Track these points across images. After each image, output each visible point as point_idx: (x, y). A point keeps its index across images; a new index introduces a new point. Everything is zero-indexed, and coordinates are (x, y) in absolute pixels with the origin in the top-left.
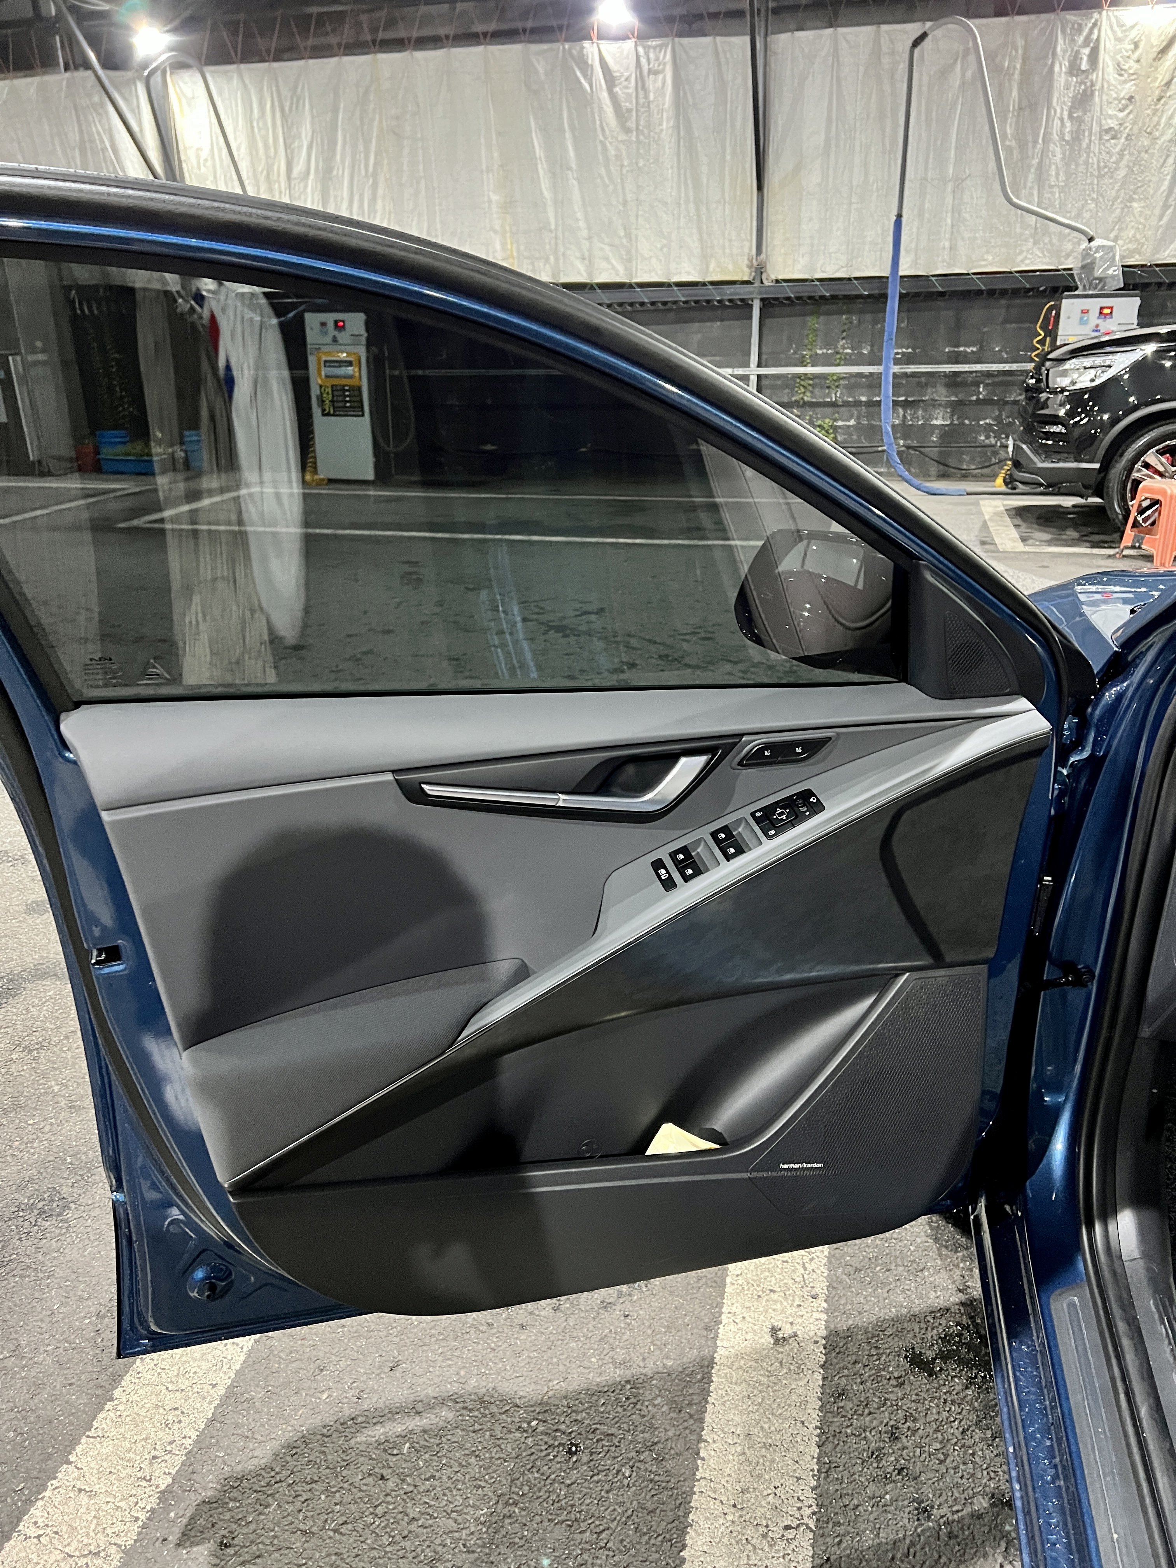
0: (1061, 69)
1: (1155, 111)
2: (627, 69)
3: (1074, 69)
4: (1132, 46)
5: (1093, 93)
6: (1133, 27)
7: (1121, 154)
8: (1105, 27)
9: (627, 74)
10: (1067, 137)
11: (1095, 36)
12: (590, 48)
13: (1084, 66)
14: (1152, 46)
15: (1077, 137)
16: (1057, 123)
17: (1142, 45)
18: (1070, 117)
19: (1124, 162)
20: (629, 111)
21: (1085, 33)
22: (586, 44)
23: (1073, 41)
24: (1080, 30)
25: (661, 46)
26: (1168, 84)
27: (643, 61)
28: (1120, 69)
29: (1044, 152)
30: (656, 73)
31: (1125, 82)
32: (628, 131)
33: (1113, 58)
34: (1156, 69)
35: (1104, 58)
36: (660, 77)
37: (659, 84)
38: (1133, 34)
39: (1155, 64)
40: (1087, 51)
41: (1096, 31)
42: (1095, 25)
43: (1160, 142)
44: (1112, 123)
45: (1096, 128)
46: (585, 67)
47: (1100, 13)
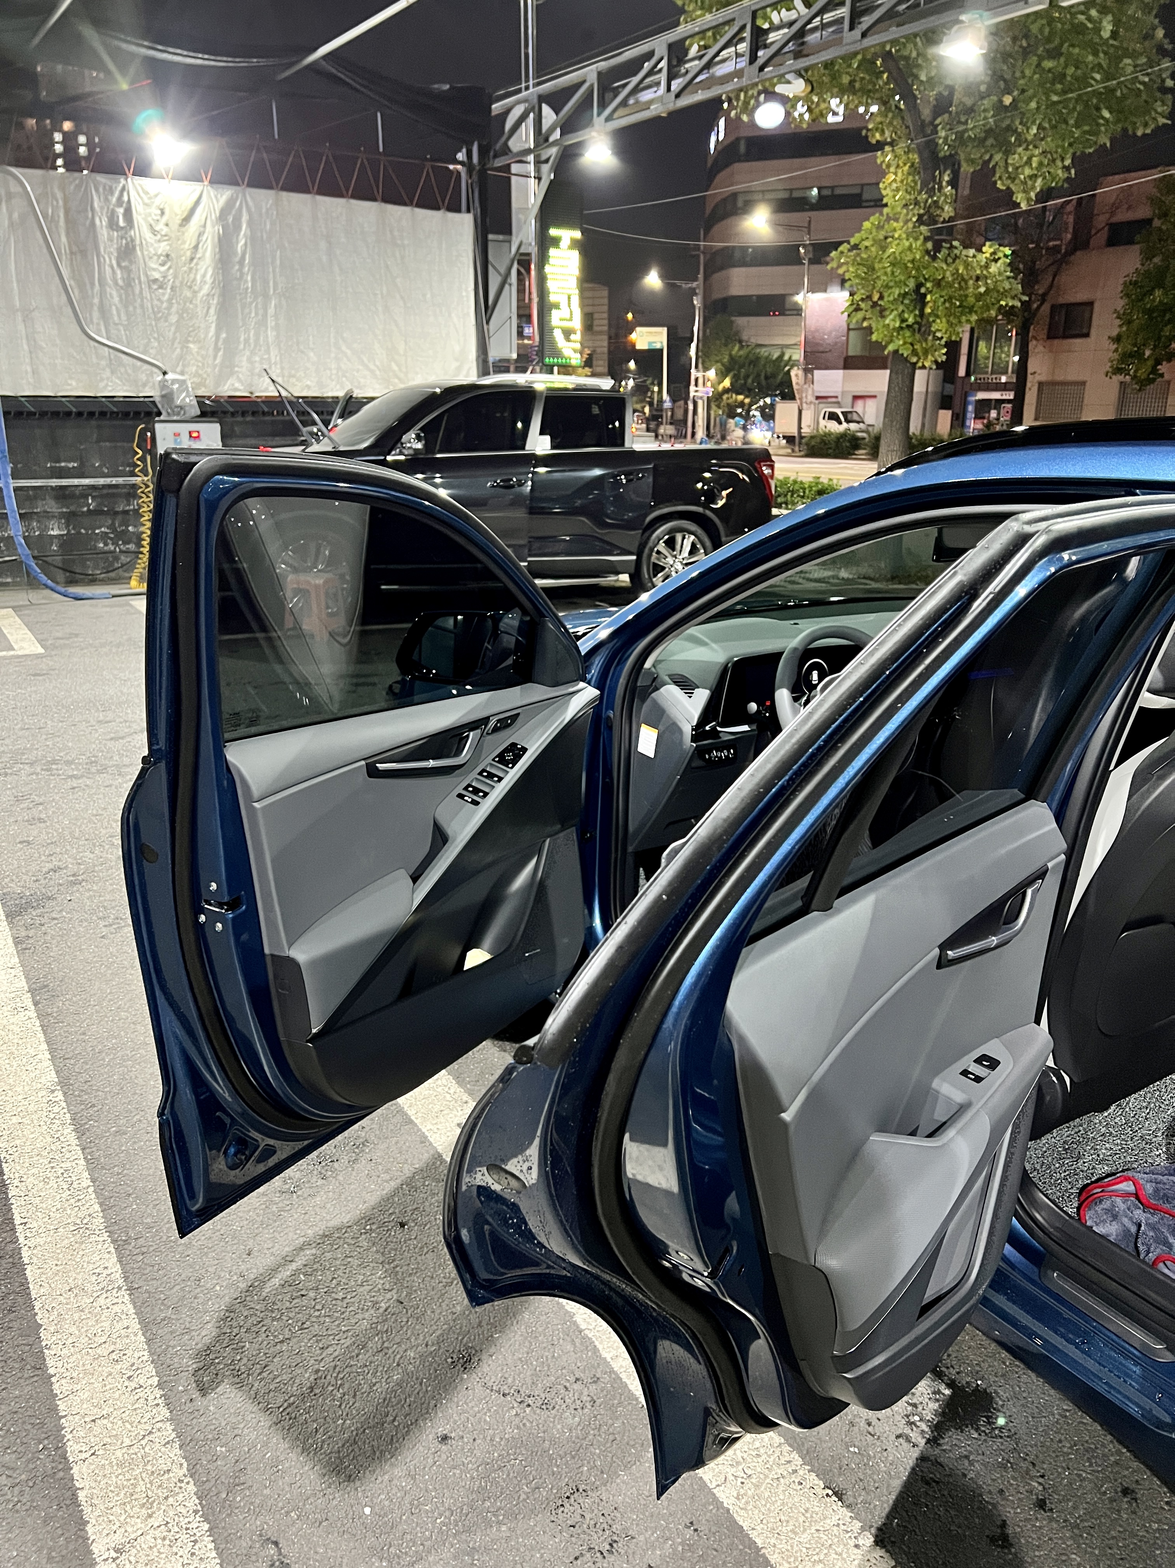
0: (101, 222)
1: (191, 269)
3: (112, 224)
4: (159, 212)
5: (134, 248)
6: (156, 196)
7: (170, 300)
8: (133, 193)
10: (120, 282)
11: (125, 198)
13: (122, 223)
14: (176, 215)
15: (128, 284)
16: (108, 269)
17: (167, 211)
18: (119, 265)
19: (174, 309)
21: (117, 194)
23: (107, 200)
24: (112, 192)
26: (196, 247)
28: (154, 232)
29: (103, 293)
31: (159, 241)
33: (145, 220)
34: (183, 233)
35: (137, 218)
38: (157, 202)
39: (183, 229)
40: (121, 211)
41: (125, 194)
42: (123, 189)
43: (200, 295)
44: (157, 275)
45: (143, 278)
47: (126, 179)
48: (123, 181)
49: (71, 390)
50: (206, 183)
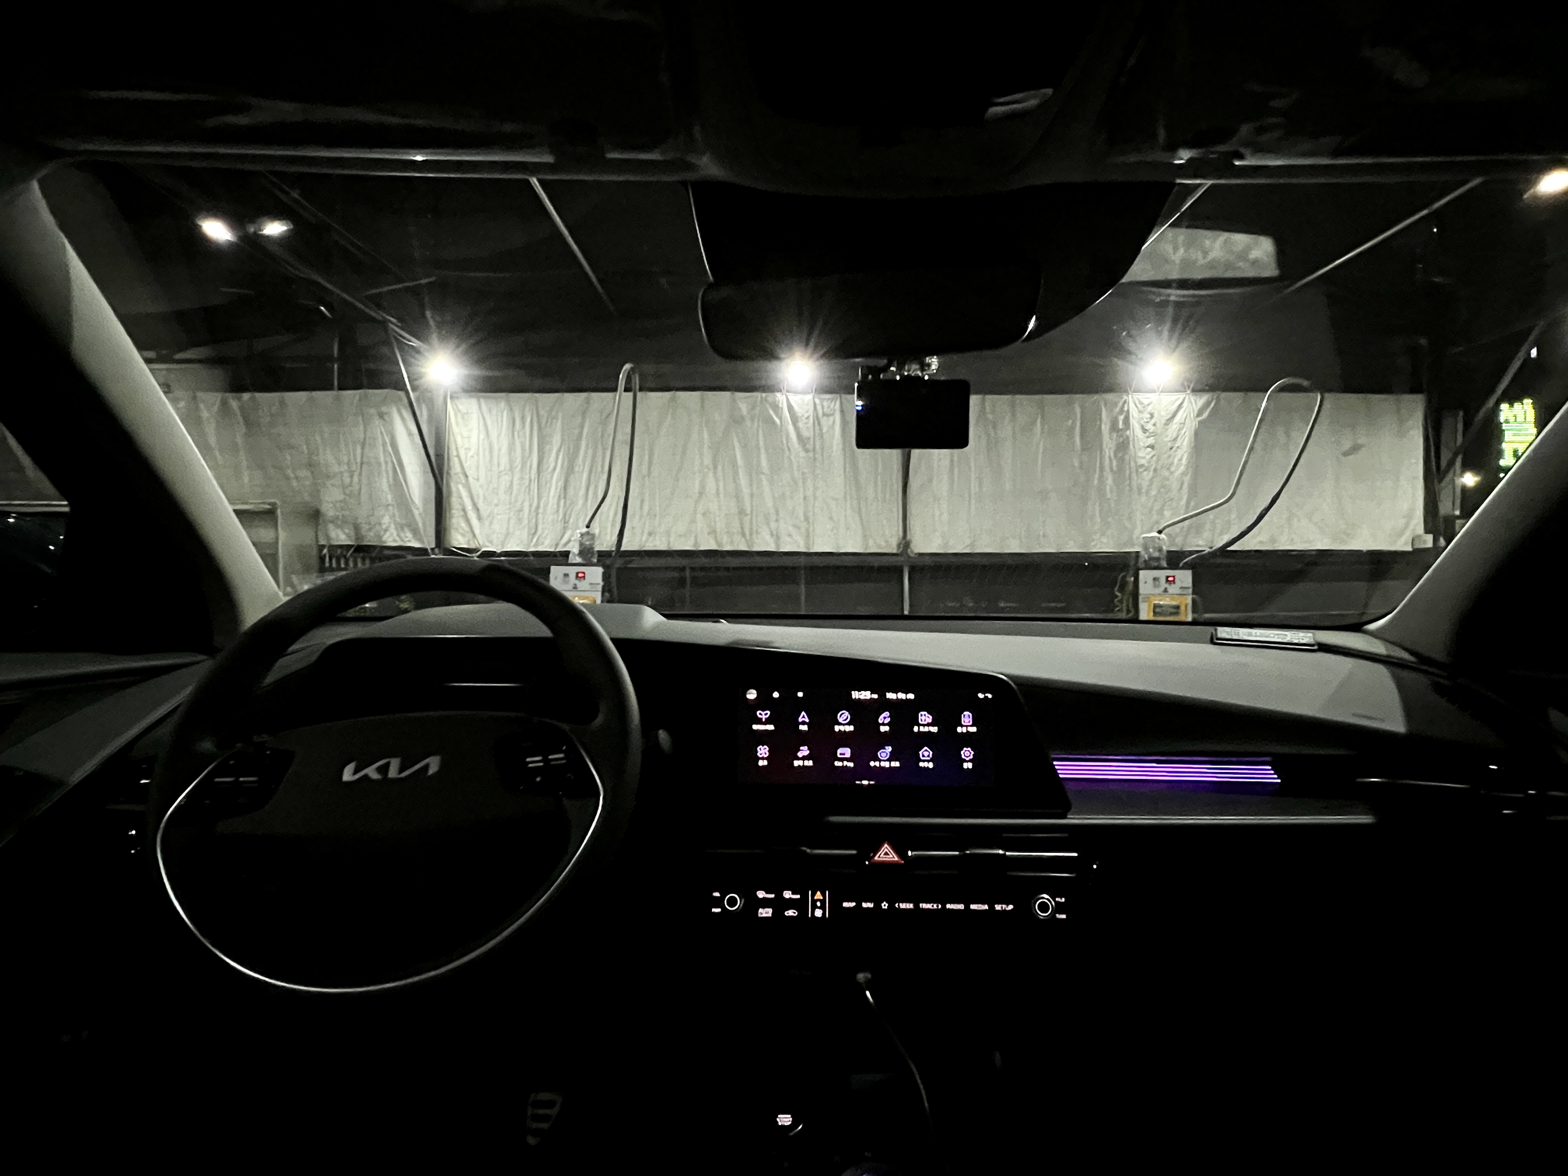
0: (1105, 428)
1: (1170, 456)
2: (807, 412)
3: (1114, 427)
4: (1149, 416)
5: (1129, 443)
6: (1148, 405)
7: (1151, 481)
8: (1132, 405)
9: (806, 415)
10: (1115, 468)
11: (1126, 409)
12: (780, 397)
13: (1121, 426)
14: (1162, 417)
15: (1121, 469)
16: (1107, 461)
17: (1156, 415)
18: (1115, 455)
19: (1154, 486)
20: (809, 439)
21: (1119, 406)
22: (778, 395)
23: (1112, 411)
24: (1116, 404)
25: (832, 400)
26: (1175, 439)
27: (819, 408)
28: (1145, 430)
29: (1101, 476)
30: (828, 415)
31: (1148, 437)
32: (807, 451)
33: (1138, 422)
34: (1167, 430)
35: (1133, 422)
36: (831, 418)
37: (831, 422)
38: (1149, 408)
39: (1166, 427)
40: (1121, 418)
41: (1126, 406)
42: (1125, 402)
43: (1177, 473)
44: (1143, 462)
45: (1133, 464)
46: (776, 407)
47: (1128, 396)
48: (1125, 397)
49: (1070, 548)
50: (1188, 392)
